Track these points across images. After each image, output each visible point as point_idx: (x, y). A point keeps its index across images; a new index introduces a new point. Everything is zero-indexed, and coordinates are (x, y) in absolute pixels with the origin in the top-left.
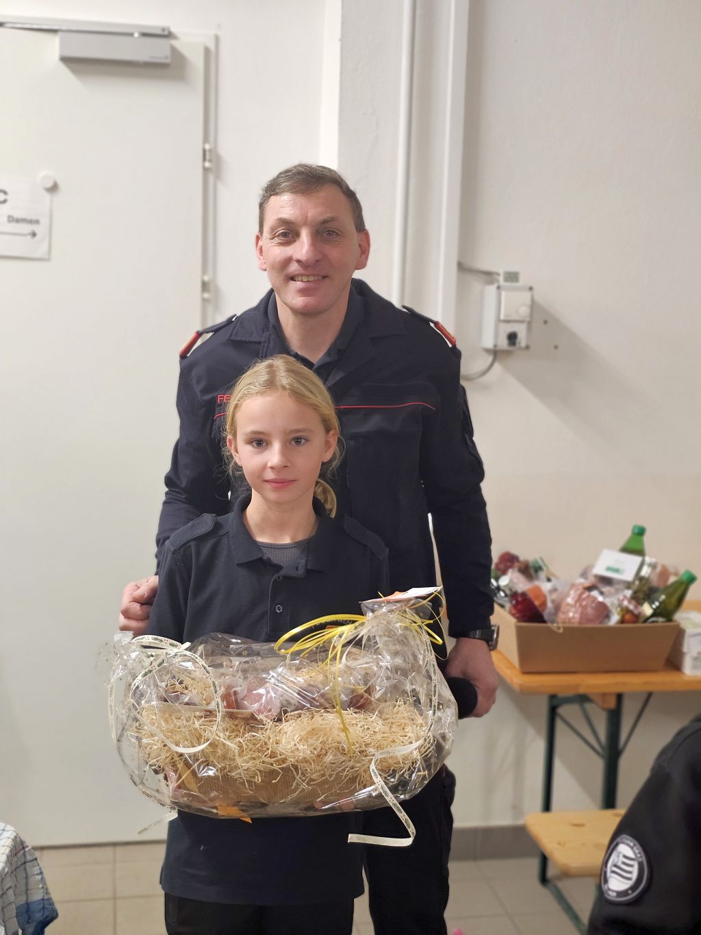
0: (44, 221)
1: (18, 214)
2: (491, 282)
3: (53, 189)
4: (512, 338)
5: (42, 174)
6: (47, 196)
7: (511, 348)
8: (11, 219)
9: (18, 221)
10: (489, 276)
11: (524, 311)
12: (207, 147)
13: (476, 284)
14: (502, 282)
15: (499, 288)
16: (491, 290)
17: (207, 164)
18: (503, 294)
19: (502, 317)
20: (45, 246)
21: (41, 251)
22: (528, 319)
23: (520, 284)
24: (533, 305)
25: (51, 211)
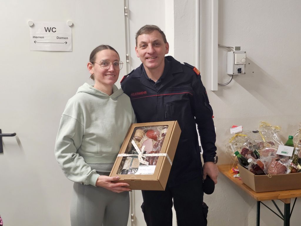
0: (70, 38)
1: (60, 36)
2: (230, 51)
3: (72, 26)
4: (239, 70)
5: (68, 21)
6: (70, 28)
7: (239, 74)
8: (58, 38)
9: (60, 38)
10: (229, 49)
11: (243, 60)
12: (126, 8)
13: (224, 52)
14: (234, 51)
15: (234, 53)
16: (230, 54)
17: (126, 14)
18: (236, 54)
19: (235, 64)
20: (70, 47)
21: (69, 49)
22: (245, 63)
23: (241, 51)
24: (246, 59)
25: (72, 34)
